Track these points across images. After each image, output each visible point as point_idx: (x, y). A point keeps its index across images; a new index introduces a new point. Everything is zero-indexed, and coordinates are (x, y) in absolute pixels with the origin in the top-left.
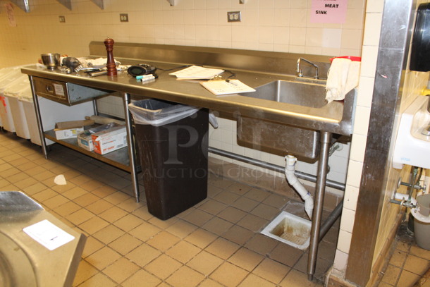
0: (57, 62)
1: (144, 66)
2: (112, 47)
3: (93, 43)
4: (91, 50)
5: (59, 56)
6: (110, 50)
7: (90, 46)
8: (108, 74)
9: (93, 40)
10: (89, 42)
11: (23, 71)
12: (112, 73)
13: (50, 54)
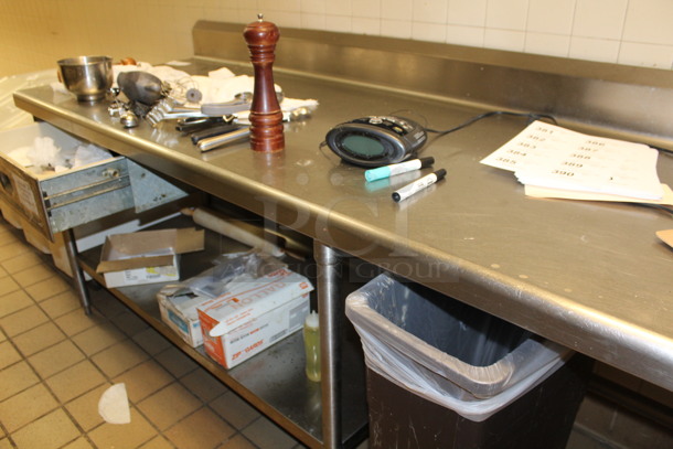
0: (103, 83)
1: (390, 127)
2: (270, 52)
3: (202, 26)
4: (196, 42)
5: (108, 62)
6: (263, 61)
7: (194, 33)
8: (255, 140)
9: (202, 17)
10: (193, 23)
11: (20, 102)
12: (268, 143)
13: (84, 60)
